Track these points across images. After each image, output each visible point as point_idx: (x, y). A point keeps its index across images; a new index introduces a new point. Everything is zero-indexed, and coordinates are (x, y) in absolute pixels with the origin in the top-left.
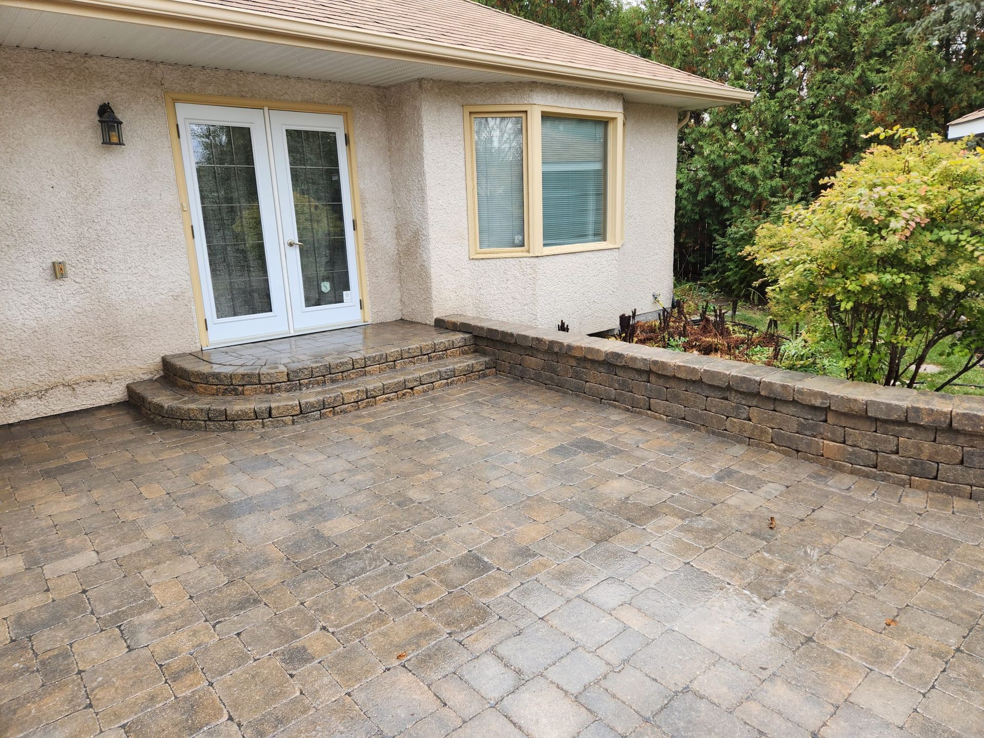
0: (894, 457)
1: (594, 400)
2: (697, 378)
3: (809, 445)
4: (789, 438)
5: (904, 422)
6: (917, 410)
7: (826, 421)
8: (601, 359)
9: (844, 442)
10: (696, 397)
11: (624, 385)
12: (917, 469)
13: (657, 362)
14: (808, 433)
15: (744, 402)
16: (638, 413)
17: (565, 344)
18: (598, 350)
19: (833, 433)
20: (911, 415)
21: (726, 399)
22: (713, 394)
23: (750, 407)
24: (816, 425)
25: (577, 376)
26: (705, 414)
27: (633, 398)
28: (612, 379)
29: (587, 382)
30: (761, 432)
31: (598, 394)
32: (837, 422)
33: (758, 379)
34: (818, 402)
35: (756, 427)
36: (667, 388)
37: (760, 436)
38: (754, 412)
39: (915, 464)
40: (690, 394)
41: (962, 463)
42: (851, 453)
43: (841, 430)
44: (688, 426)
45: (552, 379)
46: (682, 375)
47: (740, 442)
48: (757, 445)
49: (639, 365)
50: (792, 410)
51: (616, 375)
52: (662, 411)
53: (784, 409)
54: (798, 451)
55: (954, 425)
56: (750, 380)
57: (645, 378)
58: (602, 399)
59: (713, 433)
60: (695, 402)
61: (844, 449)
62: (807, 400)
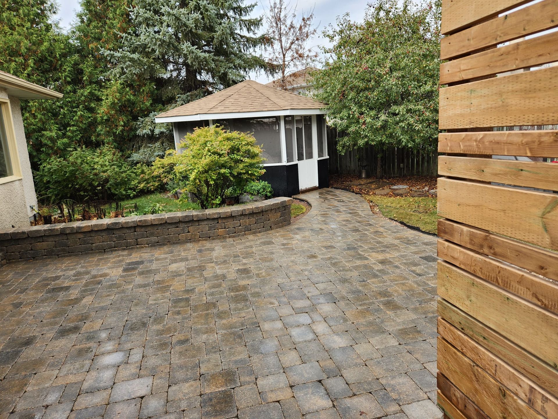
0: (240, 227)
1: (100, 252)
2: (164, 222)
3: (213, 233)
4: (206, 234)
5: (242, 215)
6: (245, 210)
7: (218, 223)
8: (105, 228)
9: (225, 228)
10: (163, 231)
11: (120, 238)
12: (246, 229)
13: (141, 220)
14: (213, 229)
15: (186, 226)
16: (132, 248)
17: (75, 227)
18: (102, 224)
19: (221, 226)
20: (244, 212)
21: (178, 227)
22: (171, 227)
23: (188, 227)
24: (215, 225)
25: (85, 243)
26: (169, 237)
27: (127, 243)
28: (111, 237)
29: (92, 244)
30: (195, 235)
31: (103, 247)
32: (222, 222)
33: (192, 214)
34: (216, 216)
35: (192, 234)
36: (146, 232)
37: (195, 237)
38: (191, 229)
39: (245, 227)
40: (160, 230)
41: (256, 223)
42: (228, 231)
43: (223, 224)
44: (160, 245)
45: (64, 250)
46: (157, 223)
47: (187, 242)
48: (194, 241)
49: (130, 225)
50: (206, 223)
51: (114, 234)
52: (145, 243)
53: (203, 223)
54: (210, 237)
55: (254, 211)
56: (189, 216)
57: (133, 230)
58: (105, 250)
59: (174, 243)
60: (163, 233)
61: (226, 230)
62: (212, 217)
